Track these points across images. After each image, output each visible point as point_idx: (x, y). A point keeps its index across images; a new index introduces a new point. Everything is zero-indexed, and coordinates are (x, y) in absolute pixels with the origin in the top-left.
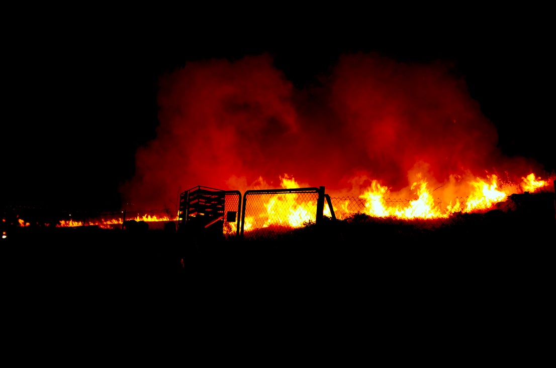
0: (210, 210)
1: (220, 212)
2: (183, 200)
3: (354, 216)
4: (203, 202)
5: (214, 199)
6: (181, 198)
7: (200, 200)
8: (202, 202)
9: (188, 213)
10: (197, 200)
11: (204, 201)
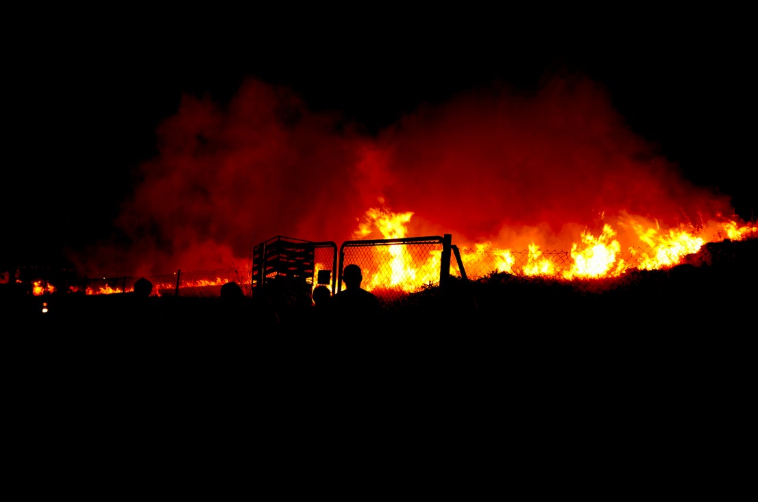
0: (295, 268)
1: (309, 271)
2: (258, 256)
3: (491, 275)
4: (285, 258)
5: (300, 254)
6: (255, 253)
7: (281, 255)
8: (283, 258)
9: (265, 274)
10: (277, 256)
11: (286, 256)
